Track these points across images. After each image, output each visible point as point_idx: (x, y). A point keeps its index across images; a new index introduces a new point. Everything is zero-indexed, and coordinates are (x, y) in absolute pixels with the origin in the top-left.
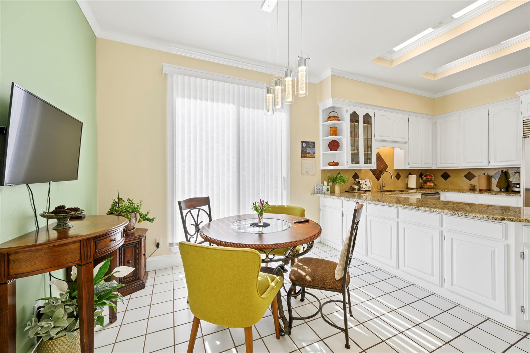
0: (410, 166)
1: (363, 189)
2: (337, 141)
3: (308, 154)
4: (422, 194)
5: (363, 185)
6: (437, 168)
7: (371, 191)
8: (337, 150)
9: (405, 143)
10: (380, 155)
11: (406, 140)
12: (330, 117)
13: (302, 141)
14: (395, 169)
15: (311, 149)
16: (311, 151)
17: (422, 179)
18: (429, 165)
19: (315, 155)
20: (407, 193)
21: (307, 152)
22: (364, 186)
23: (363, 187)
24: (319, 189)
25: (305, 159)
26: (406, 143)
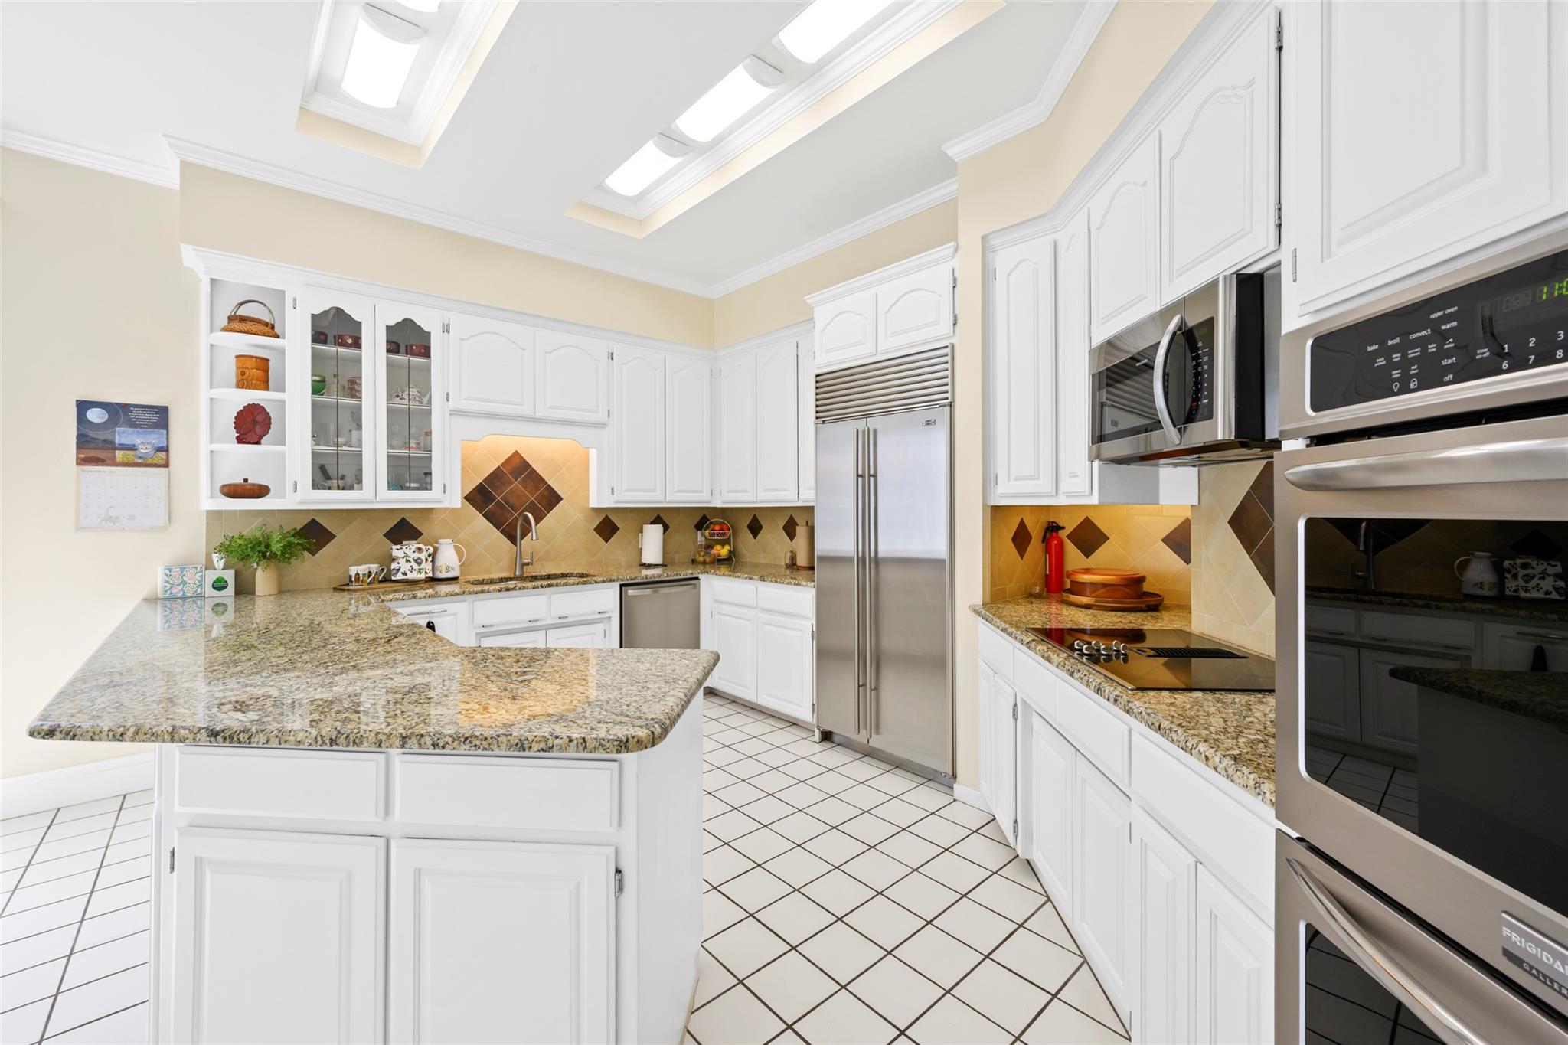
0: (616, 497)
1: (399, 576)
2: (263, 407)
3: (117, 452)
4: (621, 586)
5: (402, 562)
6: (724, 502)
7: (459, 580)
8: (258, 443)
9: (601, 426)
10: (524, 460)
11: (601, 417)
12: (243, 319)
13: (77, 401)
14: (591, 506)
15: (138, 433)
16: (139, 442)
17: (703, 535)
18: (701, 494)
19: (168, 456)
20: (542, 587)
21: (117, 442)
22: (405, 566)
23: (402, 570)
24: (184, 583)
25: (99, 471)
26: (604, 428)
